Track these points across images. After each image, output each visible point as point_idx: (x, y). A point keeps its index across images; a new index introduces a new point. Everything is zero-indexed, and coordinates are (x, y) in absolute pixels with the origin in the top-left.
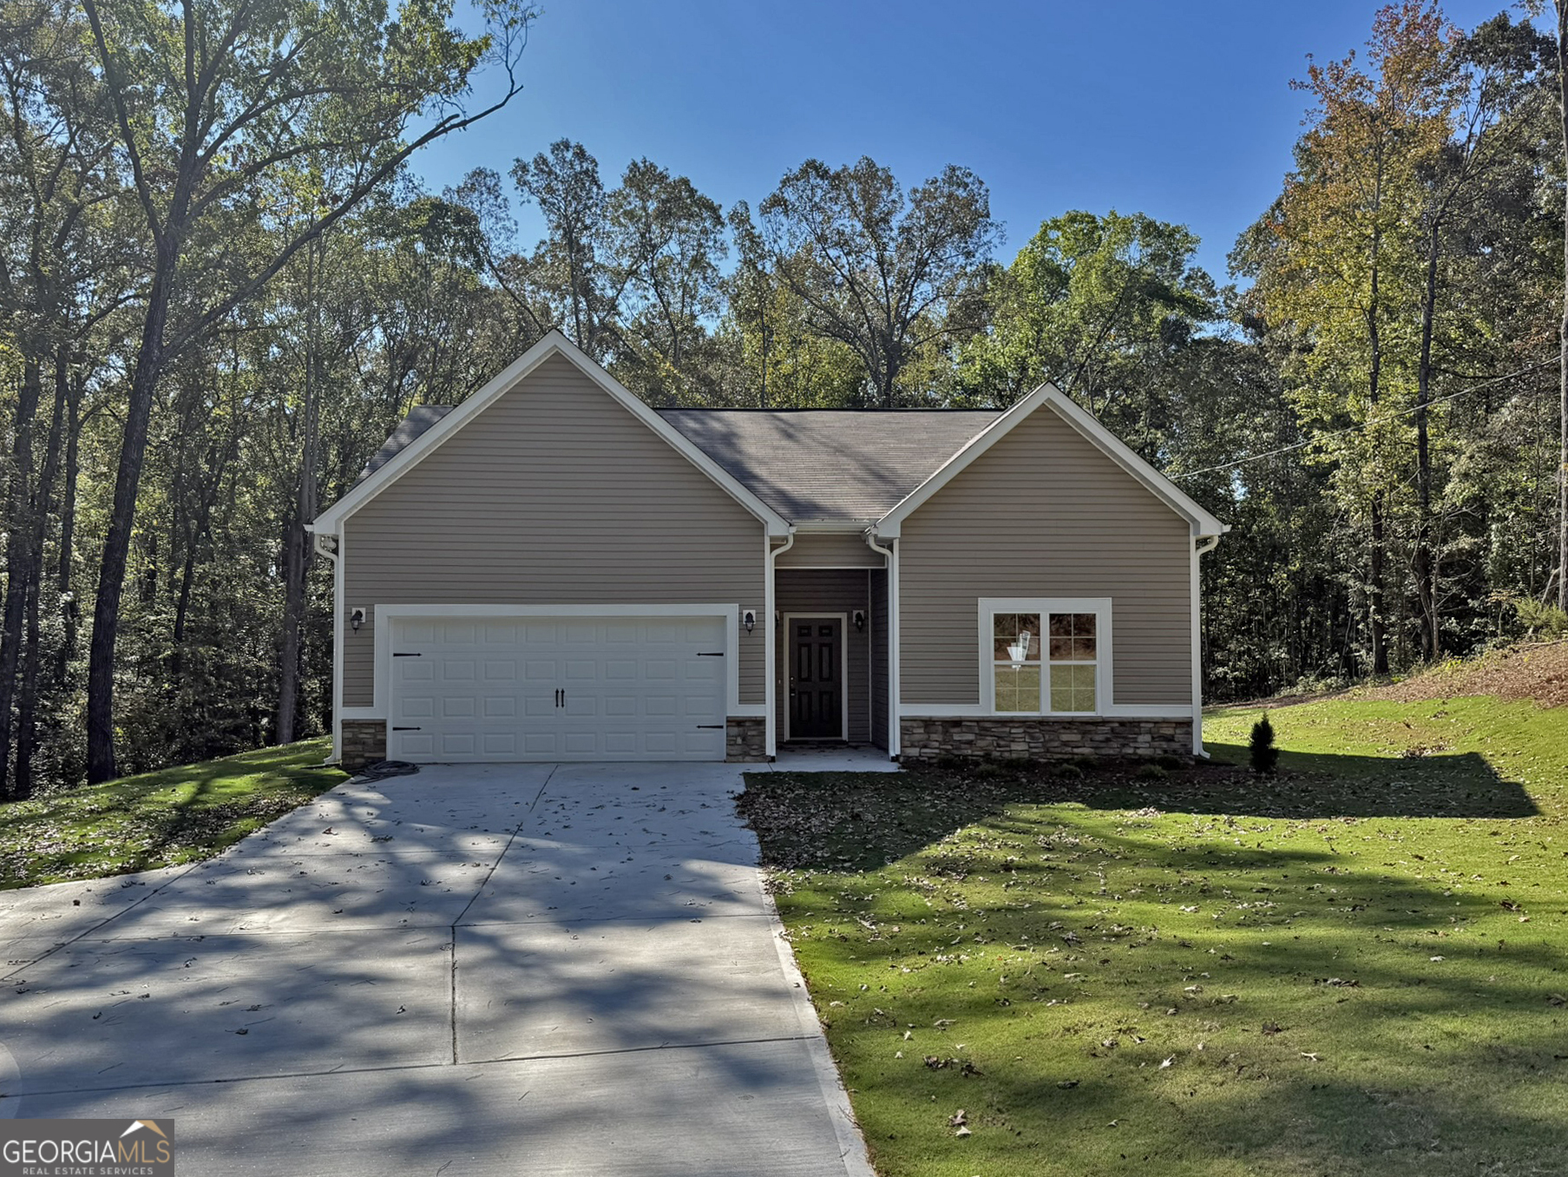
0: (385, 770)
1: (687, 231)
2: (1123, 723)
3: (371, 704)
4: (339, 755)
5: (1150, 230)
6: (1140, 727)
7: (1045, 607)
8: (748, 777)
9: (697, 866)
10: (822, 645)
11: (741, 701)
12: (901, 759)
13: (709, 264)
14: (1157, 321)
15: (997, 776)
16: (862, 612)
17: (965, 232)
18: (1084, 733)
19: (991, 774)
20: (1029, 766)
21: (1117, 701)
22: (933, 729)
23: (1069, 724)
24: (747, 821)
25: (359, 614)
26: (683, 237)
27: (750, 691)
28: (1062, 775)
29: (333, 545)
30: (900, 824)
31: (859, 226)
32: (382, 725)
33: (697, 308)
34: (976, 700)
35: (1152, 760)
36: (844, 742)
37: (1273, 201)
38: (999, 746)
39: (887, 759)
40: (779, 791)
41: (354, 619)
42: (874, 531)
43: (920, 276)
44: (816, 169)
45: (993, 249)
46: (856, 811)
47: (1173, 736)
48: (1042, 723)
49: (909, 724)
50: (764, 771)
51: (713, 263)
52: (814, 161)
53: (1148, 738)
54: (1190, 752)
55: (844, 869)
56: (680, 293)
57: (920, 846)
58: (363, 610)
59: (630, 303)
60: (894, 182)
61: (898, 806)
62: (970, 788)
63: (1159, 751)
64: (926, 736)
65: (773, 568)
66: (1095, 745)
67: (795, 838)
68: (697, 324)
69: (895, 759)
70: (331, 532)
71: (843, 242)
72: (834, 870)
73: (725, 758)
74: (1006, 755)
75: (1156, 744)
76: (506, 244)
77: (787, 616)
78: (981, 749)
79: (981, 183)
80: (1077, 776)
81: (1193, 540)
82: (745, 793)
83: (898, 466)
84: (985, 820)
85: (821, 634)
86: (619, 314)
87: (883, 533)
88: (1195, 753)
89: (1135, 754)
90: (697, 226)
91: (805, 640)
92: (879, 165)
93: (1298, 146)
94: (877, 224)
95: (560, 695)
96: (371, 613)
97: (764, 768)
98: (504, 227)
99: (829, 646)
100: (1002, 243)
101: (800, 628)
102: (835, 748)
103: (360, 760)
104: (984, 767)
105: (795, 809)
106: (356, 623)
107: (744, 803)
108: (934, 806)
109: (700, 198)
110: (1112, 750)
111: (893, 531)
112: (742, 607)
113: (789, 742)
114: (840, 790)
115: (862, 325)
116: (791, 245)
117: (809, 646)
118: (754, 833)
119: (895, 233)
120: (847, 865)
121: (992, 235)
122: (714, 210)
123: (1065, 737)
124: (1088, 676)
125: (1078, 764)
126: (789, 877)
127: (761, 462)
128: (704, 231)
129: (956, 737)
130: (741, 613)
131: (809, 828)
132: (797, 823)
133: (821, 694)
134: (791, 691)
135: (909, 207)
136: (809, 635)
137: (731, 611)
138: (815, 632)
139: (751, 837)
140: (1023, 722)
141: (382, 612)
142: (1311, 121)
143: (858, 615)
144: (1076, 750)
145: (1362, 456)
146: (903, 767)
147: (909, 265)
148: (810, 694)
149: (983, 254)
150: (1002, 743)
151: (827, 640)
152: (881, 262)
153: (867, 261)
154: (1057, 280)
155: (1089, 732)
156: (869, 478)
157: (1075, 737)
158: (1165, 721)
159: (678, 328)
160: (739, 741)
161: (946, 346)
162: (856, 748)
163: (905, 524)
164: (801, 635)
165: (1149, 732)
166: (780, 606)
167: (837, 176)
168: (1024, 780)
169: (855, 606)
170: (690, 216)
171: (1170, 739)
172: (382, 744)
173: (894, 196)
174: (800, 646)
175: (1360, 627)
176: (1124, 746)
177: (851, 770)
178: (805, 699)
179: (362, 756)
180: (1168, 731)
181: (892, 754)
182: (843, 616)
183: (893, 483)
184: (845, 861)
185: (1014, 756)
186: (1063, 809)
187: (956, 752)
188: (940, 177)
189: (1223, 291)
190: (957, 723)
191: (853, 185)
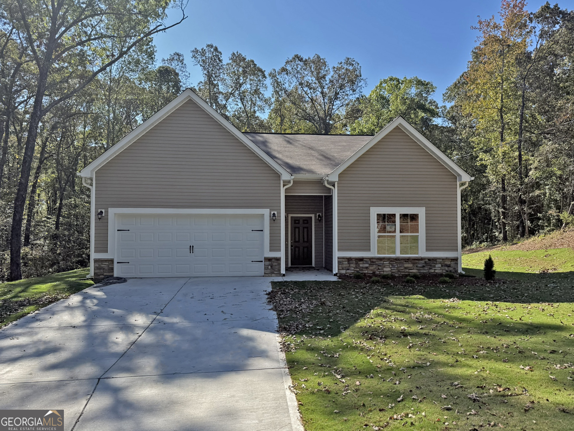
0: (111, 281)
1: (253, 80)
2: (429, 260)
3: (107, 252)
4: (93, 274)
5: (420, 83)
6: (437, 261)
7: (398, 211)
8: (274, 283)
9: (245, 332)
10: (304, 228)
11: (271, 250)
12: (338, 275)
13: (261, 93)
14: (420, 117)
15: (380, 282)
16: (321, 214)
17: (352, 82)
18: (413, 264)
19: (378, 282)
20: (392, 277)
21: (427, 250)
22: (351, 262)
23: (407, 260)
24: (271, 307)
25: (102, 212)
26: (251, 82)
27: (274, 246)
28: (408, 282)
29: (89, 181)
30: (344, 307)
31: (314, 79)
32: (112, 261)
33: (256, 108)
34: (369, 250)
35: (441, 275)
36: (313, 268)
37: (461, 74)
38: (379, 269)
39: (332, 275)
40: (287, 291)
41: (99, 214)
42: (327, 178)
43: (336, 98)
44: (298, 58)
45: (362, 88)
46: (322, 300)
47: (450, 265)
48: (397, 259)
49: (341, 260)
50: (280, 280)
51: (262, 92)
52: (297, 55)
53: (440, 265)
54: (456, 271)
55: (321, 335)
56: (250, 103)
57: (356, 320)
58: (103, 211)
59: (231, 106)
60: (327, 64)
61: (340, 297)
62: (370, 288)
63: (444, 271)
64: (348, 265)
65: (284, 194)
66: (418, 268)
67: (295, 316)
68: (256, 115)
69: (335, 275)
70: (89, 176)
71: (309, 86)
72: (316, 335)
73: (263, 275)
74: (382, 273)
75: (443, 268)
76: (185, 81)
77: (290, 216)
78: (371, 270)
79: (358, 64)
80: (414, 282)
81: (458, 183)
82: (272, 292)
83: (335, 155)
84: (382, 305)
85: (304, 223)
86: (228, 111)
87: (331, 179)
88: (459, 272)
89: (434, 272)
90: (257, 78)
91: (297, 225)
92: (321, 58)
93: (473, 51)
94: (321, 78)
95: (191, 248)
96: (107, 212)
97: (280, 279)
98: (185, 75)
99: (307, 228)
100: (366, 86)
101: (295, 221)
102: (309, 270)
103: (102, 276)
104: (374, 278)
105: (294, 300)
106: (100, 216)
107: (271, 296)
108: (357, 297)
109: (258, 68)
110: (425, 271)
111: (335, 178)
112: (271, 210)
113: (291, 268)
114: (314, 290)
115: (315, 116)
116: (289, 86)
117: (299, 228)
118: (275, 313)
119: (328, 82)
120: (322, 332)
121: (362, 83)
122: (263, 72)
123: (406, 265)
124: (415, 239)
125: (413, 277)
126: (293, 340)
127: (279, 152)
128: (259, 81)
129: (361, 266)
130: (270, 213)
131: (301, 310)
132: (296, 307)
133: (304, 247)
134: (292, 246)
135: (332, 73)
136: (299, 223)
137: (266, 212)
138: (301, 222)
139: (273, 315)
140: (389, 259)
141: (112, 211)
142: (479, 41)
143: (319, 216)
144: (410, 271)
145: (498, 162)
146: (340, 278)
147: (332, 94)
148: (299, 248)
149: (359, 90)
150: (380, 268)
151: (305, 225)
152: (322, 93)
153: (317, 92)
154: (384, 101)
155: (416, 263)
156: (324, 159)
157: (410, 265)
158: (447, 259)
159: (249, 115)
160: (270, 267)
161: (345, 125)
162: (318, 270)
163: (340, 176)
164: (295, 223)
165: (440, 263)
166: (287, 211)
167: (306, 60)
168: (392, 284)
169: (318, 212)
170: (254, 74)
171: (449, 266)
172: (112, 269)
173: (327, 69)
174: (295, 228)
175: (496, 224)
176: (430, 269)
177: (318, 280)
178: (297, 249)
179: (103, 275)
180: (448, 263)
181: (334, 272)
182: (313, 216)
183: (334, 161)
184: (320, 329)
185: (385, 273)
186: (415, 299)
187: (361, 272)
188: (343, 61)
189: (441, 107)
190: (361, 259)
191: (311, 64)
